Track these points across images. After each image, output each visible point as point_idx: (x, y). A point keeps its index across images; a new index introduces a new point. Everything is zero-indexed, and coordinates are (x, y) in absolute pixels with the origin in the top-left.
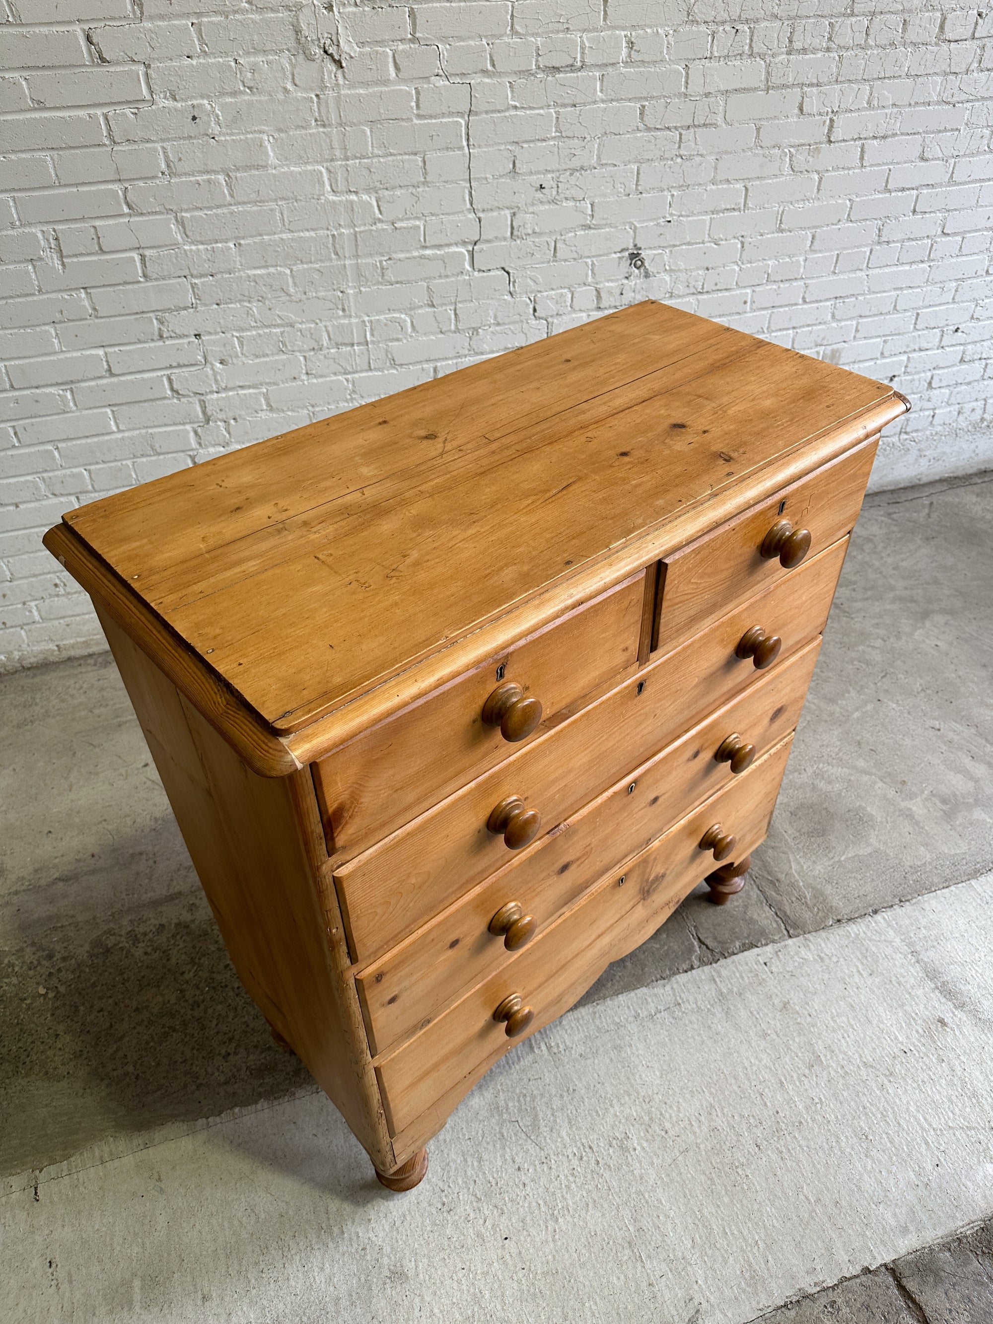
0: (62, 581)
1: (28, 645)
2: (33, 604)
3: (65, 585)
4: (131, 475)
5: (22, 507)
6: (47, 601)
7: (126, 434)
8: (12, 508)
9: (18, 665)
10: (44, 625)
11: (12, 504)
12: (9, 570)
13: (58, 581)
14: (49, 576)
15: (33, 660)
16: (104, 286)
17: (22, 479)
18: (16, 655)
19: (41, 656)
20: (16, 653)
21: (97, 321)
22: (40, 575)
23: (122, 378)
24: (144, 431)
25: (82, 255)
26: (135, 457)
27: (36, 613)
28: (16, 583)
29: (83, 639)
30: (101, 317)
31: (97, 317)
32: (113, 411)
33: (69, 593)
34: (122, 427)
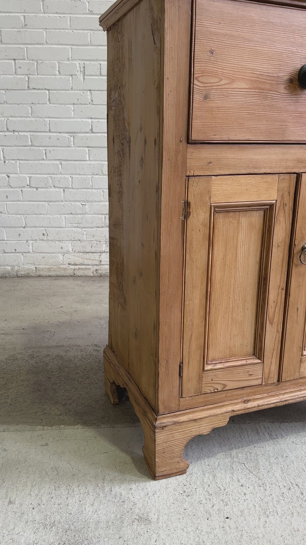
0: (47, 233)
1: (23, 264)
2: (31, 242)
3: (48, 235)
4: (89, 183)
5: (39, 189)
6: (37, 242)
7: (92, 162)
8: (35, 189)
9: (15, 274)
10: (33, 255)
11: (35, 188)
12: (25, 221)
13: (45, 232)
14: (42, 229)
15: (23, 273)
16: (98, 90)
17: (43, 176)
18: (16, 268)
19: (27, 272)
20: (16, 267)
21: (91, 106)
22: (38, 227)
23: (96, 135)
24: (100, 162)
25: (93, 75)
26: (93, 174)
27: (31, 247)
28: (26, 229)
29: (49, 267)
30: (94, 105)
31: (92, 104)
32: (89, 150)
33: (48, 240)
34: (91, 159)
